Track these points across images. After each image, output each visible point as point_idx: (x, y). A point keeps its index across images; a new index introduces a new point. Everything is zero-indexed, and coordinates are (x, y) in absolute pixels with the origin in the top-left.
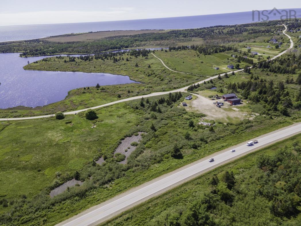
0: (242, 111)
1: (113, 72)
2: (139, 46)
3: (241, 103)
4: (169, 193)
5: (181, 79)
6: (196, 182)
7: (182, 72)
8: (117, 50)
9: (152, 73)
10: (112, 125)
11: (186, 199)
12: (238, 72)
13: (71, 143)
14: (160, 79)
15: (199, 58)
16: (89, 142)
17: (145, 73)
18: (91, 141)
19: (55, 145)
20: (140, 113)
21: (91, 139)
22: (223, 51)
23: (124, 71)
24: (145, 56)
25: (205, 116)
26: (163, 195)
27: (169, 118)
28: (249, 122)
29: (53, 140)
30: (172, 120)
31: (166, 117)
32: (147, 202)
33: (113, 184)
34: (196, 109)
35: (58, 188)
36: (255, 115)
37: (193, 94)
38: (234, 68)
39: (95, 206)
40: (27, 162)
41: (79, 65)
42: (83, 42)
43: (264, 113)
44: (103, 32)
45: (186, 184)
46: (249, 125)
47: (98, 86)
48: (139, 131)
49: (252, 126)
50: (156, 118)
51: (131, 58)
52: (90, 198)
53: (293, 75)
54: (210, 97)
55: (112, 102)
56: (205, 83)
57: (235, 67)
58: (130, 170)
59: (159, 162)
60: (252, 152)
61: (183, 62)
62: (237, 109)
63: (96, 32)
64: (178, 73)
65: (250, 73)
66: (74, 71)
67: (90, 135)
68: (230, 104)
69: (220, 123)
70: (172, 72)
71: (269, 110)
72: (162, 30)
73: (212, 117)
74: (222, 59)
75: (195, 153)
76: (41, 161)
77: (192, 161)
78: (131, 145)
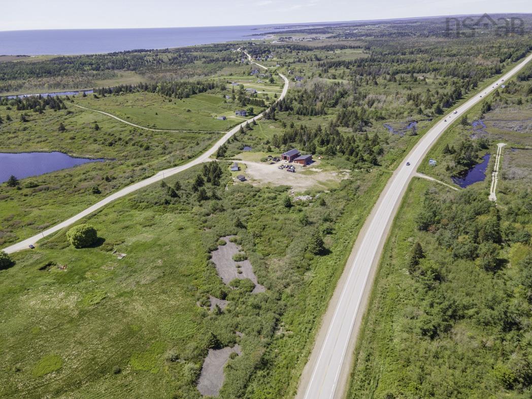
0: (326, 170)
2: (8, 91)
3: (314, 161)
4: (373, 301)
5: (180, 142)
6: (383, 274)
7: (170, 130)
10: (155, 242)
11: (399, 298)
12: (258, 120)
13: (114, 299)
14: (141, 146)
15: (176, 104)
16: (151, 284)
17: (96, 140)
18: (153, 282)
19: (81, 315)
20: (182, 210)
21: (148, 278)
24: (59, 109)
25: (288, 188)
27: (242, 204)
28: (349, 182)
29: (60, 310)
30: (249, 206)
31: (236, 204)
32: (363, 323)
33: (284, 326)
34: (266, 182)
36: (347, 172)
37: (233, 161)
38: (247, 114)
39: (307, 367)
40: (58, 371)
43: (354, 168)
45: (376, 281)
46: (354, 186)
47: (13, 182)
49: (359, 187)
50: (223, 210)
52: (281, 361)
53: (327, 116)
54: (264, 160)
55: (91, 204)
56: (228, 142)
58: (284, 296)
59: (308, 270)
60: (394, 216)
61: (157, 114)
62: (317, 169)
64: (166, 133)
65: (276, 120)
67: (135, 272)
68: (302, 165)
69: (319, 192)
70: (153, 132)
71: (356, 162)
73: (300, 187)
74: (215, 104)
75: (337, 239)
76: (93, 354)
77: (347, 250)
78: (235, 261)
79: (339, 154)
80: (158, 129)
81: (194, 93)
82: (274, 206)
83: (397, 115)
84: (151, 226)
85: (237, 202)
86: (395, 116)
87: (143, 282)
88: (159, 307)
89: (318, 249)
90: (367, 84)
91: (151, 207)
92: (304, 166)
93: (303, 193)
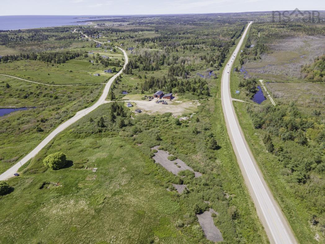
0: (184, 102)
3: (174, 97)
9: (26, 94)
10: (111, 157)
13: (112, 197)
14: (51, 97)
17: (11, 95)
19: (97, 212)
20: (112, 135)
21: (124, 180)
25: (171, 113)
28: (202, 107)
29: (79, 212)
30: (154, 127)
33: (227, 192)
34: (155, 112)
36: (197, 101)
38: (112, 72)
39: (258, 212)
43: (199, 99)
45: (255, 158)
46: (206, 109)
48: (151, 147)
54: (144, 99)
61: (49, 74)
62: (179, 101)
70: (54, 86)
71: (199, 96)
75: (219, 139)
77: (229, 144)
78: (171, 160)
79: (187, 92)
80: (56, 85)
81: (67, 60)
82: (170, 125)
83: (200, 68)
84: (99, 147)
85: (146, 125)
86: (199, 68)
87: (123, 184)
88: (146, 197)
89: (215, 146)
90: (172, 51)
91: (89, 136)
92: (170, 100)
93: (181, 115)
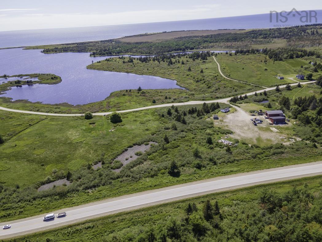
1: (163, 75)
2: (205, 48)
3: (286, 123)
4: (142, 211)
5: (231, 88)
6: (177, 205)
7: (235, 80)
8: (181, 51)
9: (201, 79)
10: (129, 131)
11: (156, 222)
12: (308, 84)
15: (266, 64)
16: (98, 145)
17: (194, 78)
18: (101, 145)
19: (69, 143)
20: (164, 122)
22: (302, 56)
23: (175, 75)
24: (204, 59)
25: (231, 133)
26: (134, 211)
27: (191, 131)
28: (282, 147)
30: (192, 133)
31: (187, 130)
32: (116, 215)
33: (96, 190)
35: (48, 184)
37: (233, 106)
40: (38, 155)
41: (134, 66)
42: (151, 42)
44: (177, 31)
45: (165, 205)
47: (140, 89)
48: (152, 141)
49: (283, 153)
50: (176, 129)
51: (188, 62)
52: (68, 200)
55: (144, 107)
56: (256, 95)
57: (306, 77)
58: (119, 179)
59: (152, 176)
60: (263, 183)
61: (243, 69)
62: (276, 130)
63: (170, 32)
66: (128, 72)
67: (104, 138)
68: (271, 123)
69: (244, 144)
71: (317, 136)
72: (243, 30)
73: (239, 135)
74: (294, 67)
76: (49, 156)
77: (186, 181)
78: (135, 154)
79: (313, 125)
82: (202, 139)
88: (85, 154)
91: (156, 116)
